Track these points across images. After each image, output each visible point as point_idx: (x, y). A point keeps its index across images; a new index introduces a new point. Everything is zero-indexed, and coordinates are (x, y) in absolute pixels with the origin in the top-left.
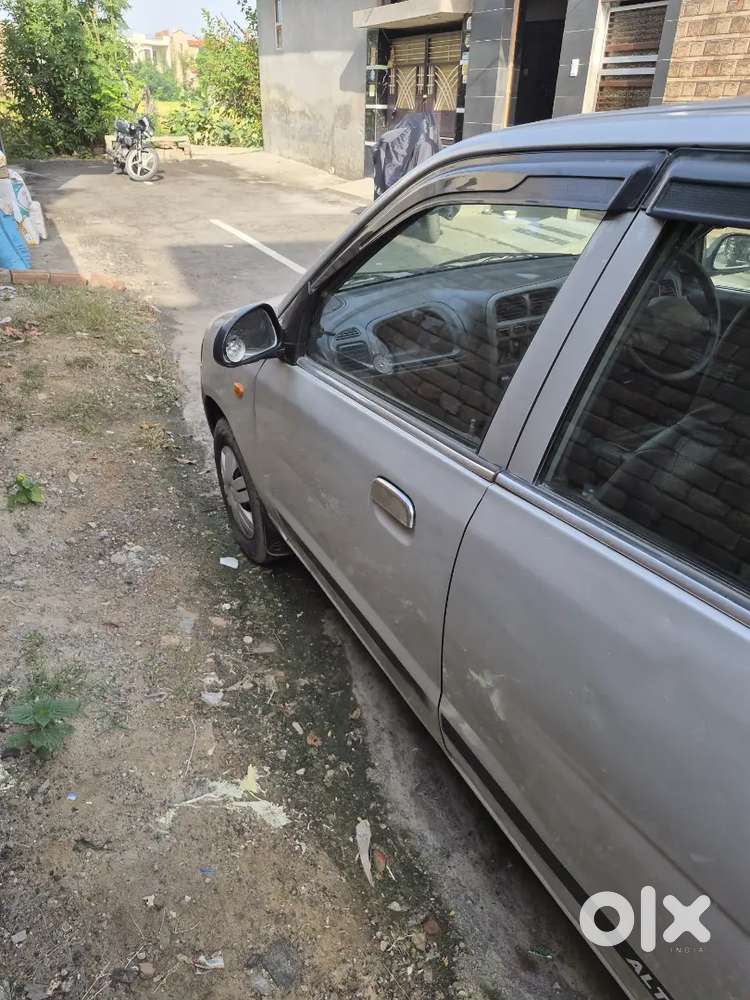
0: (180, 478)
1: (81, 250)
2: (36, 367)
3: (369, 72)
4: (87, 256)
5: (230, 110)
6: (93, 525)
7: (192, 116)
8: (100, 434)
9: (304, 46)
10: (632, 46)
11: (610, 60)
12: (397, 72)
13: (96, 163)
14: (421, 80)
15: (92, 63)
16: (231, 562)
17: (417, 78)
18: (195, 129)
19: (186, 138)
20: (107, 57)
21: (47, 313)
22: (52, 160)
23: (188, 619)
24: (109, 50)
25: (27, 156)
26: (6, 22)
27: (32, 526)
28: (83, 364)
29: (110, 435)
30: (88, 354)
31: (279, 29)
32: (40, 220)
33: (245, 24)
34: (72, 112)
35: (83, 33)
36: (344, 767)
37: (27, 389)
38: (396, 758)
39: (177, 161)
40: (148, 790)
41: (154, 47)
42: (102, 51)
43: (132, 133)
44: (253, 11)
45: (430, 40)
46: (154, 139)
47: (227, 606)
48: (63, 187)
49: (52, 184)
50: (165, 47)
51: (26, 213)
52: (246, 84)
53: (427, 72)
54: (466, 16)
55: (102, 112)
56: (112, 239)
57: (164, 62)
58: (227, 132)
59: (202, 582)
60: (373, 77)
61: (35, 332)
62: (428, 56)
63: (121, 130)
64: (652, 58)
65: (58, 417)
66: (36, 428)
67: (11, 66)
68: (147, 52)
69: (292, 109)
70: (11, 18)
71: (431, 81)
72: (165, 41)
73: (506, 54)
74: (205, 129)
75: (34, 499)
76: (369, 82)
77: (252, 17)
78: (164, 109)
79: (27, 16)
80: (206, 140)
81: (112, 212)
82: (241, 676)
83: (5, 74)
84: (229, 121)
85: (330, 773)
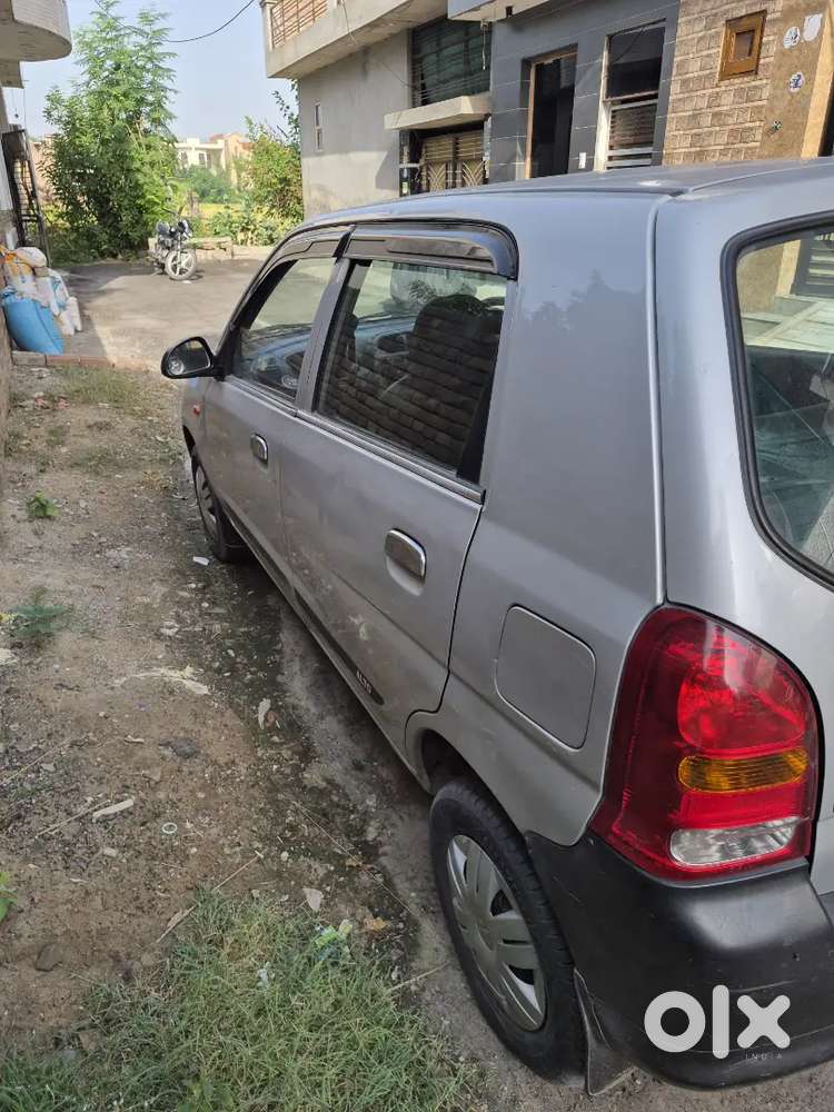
0: (173, 508)
1: (112, 339)
2: (61, 427)
3: (402, 170)
4: (118, 345)
5: (274, 211)
6: (95, 534)
7: (235, 217)
8: (109, 477)
9: (343, 148)
10: (631, 140)
11: (612, 153)
12: (428, 169)
13: (140, 265)
14: (450, 176)
15: (138, 170)
16: (204, 561)
17: (447, 175)
18: (239, 230)
19: (229, 239)
20: (152, 164)
21: (74, 388)
22: (96, 263)
23: (159, 590)
24: (155, 158)
25: (73, 261)
26: (57, 135)
27: (46, 532)
28: (102, 427)
29: (119, 479)
30: (108, 420)
31: (319, 132)
32: (76, 313)
33: (288, 129)
34: (117, 217)
35: (129, 142)
36: (261, 674)
37: (51, 444)
38: (301, 670)
39: (219, 261)
40: (110, 668)
41: (208, 150)
42: (147, 159)
43: (172, 235)
44: (295, 117)
45: (457, 139)
46: (194, 241)
47: (193, 586)
48: (105, 287)
49: (93, 285)
50: (220, 150)
51: (63, 307)
52: (289, 185)
53: (455, 169)
54: (487, 116)
55: (145, 216)
56: (143, 331)
57: (218, 165)
58: (269, 232)
59: (178, 571)
60: (405, 175)
61: (63, 402)
62: (456, 152)
63: (162, 232)
64: (648, 150)
65: (76, 464)
66: (57, 471)
67: (60, 176)
68: (201, 156)
69: (332, 209)
70: (61, 132)
71: (459, 176)
72: (220, 144)
73: (524, 152)
74: (249, 230)
75: (49, 513)
76: (402, 180)
77: (296, 123)
78: (209, 211)
79: (77, 130)
80: (249, 241)
81: (148, 308)
82: (194, 623)
83: (54, 184)
84: (271, 221)
85: (249, 677)
